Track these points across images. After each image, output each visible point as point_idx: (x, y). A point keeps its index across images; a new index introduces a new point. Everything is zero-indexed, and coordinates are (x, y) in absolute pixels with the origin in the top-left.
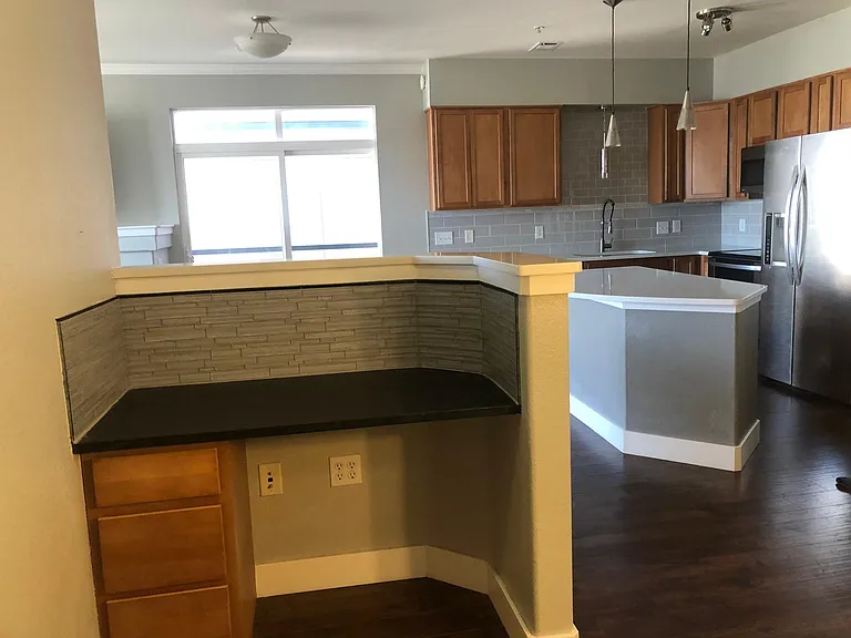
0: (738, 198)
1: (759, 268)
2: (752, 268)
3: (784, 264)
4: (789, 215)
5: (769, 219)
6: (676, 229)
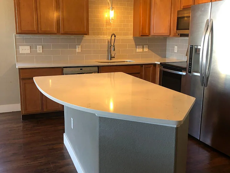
0: (175, 36)
1: (184, 73)
2: (180, 73)
3: (199, 74)
4: (203, 47)
5: (192, 48)
6: (146, 50)
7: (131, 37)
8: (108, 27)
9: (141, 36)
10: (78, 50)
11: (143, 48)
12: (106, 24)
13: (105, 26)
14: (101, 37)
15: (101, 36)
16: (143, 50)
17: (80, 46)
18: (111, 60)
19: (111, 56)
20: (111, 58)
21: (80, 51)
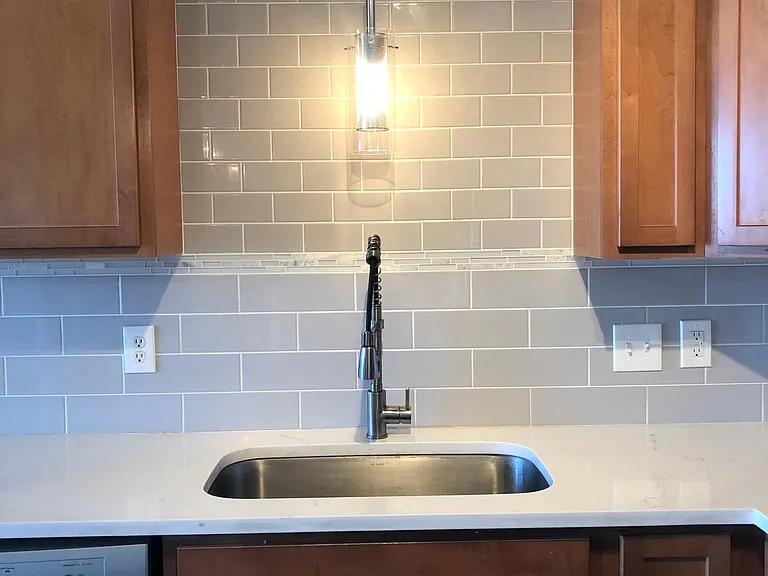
6: (695, 355)
7: (560, 259)
8: (364, 188)
9: (623, 250)
10: (138, 356)
11: (669, 338)
12: (353, 169)
13: (343, 184)
14: (312, 262)
15: (310, 255)
16: (669, 362)
17: (149, 333)
18: (385, 436)
19: (385, 408)
20: (383, 425)
21: (148, 366)
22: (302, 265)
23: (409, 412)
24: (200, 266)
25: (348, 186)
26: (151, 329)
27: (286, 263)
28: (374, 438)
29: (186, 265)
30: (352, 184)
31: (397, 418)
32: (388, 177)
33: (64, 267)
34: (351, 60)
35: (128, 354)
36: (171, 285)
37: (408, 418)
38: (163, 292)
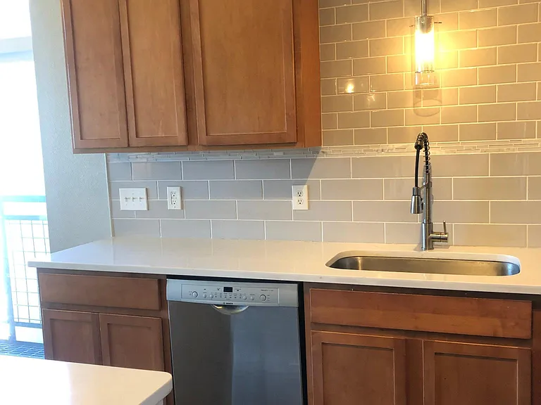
8: (423, 105)
10: (299, 201)
12: (417, 95)
13: (411, 103)
14: (392, 149)
15: (391, 146)
17: (305, 189)
18: (433, 248)
19: (432, 233)
20: (431, 242)
21: (305, 206)
22: (386, 151)
23: (446, 236)
24: (331, 153)
25: (414, 104)
26: (306, 186)
27: (377, 151)
28: (426, 249)
29: (323, 152)
30: (417, 103)
31: (438, 239)
32: (438, 98)
33: (263, 154)
34: (412, 33)
35: (295, 200)
36: (316, 164)
37: (446, 239)
38: (311, 168)
